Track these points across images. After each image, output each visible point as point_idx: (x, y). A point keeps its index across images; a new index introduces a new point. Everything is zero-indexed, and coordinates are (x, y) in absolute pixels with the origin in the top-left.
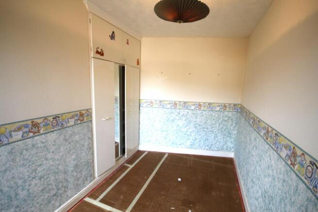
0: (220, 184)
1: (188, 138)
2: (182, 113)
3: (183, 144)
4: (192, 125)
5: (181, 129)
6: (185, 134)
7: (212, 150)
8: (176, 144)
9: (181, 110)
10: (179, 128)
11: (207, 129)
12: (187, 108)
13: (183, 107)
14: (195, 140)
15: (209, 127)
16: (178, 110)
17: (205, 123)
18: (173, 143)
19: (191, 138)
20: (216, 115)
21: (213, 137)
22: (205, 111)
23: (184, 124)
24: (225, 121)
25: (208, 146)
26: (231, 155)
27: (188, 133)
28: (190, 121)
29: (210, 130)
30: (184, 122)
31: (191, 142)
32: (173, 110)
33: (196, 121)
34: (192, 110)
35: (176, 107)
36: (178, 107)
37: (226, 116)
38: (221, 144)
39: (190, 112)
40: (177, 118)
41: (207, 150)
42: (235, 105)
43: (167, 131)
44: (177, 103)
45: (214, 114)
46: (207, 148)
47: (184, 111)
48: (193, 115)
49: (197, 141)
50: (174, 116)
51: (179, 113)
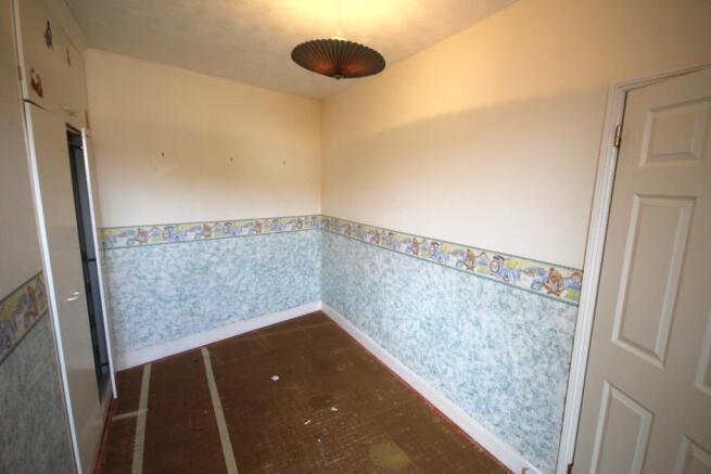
0: (337, 352)
1: (241, 299)
2: (223, 248)
3: (236, 314)
4: (248, 269)
5: (227, 283)
6: (236, 292)
7: (290, 308)
8: (219, 320)
9: (223, 241)
10: (221, 282)
11: (276, 269)
12: (235, 235)
13: (225, 233)
14: (257, 299)
15: (279, 266)
16: (214, 243)
17: (271, 259)
18: (211, 321)
19: (249, 297)
20: (288, 240)
21: (287, 283)
22: (269, 234)
23: (230, 271)
24: (303, 248)
25: (281, 302)
26: (317, 306)
27: (243, 288)
28: (243, 262)
29: (281, 270)
30: (231, 266)
31: (251, 305)
32: (204, 243)
33: (254, 259)
34: (244, 236)
35: (209, 236)
36: (213, 236)
37: (304, 239)
38: (302, 291)
39: (241, 242)
40: (215, 259)
41: (281, 310)
42: (314, 217)
43: (195, 296)
44: (211, 225)
45: (284, 239)
46: (280, 306)
47: (228, 242)
48: (247, 248)
49: (261, 298)
50: (206, 257)
51: (218, 249)
